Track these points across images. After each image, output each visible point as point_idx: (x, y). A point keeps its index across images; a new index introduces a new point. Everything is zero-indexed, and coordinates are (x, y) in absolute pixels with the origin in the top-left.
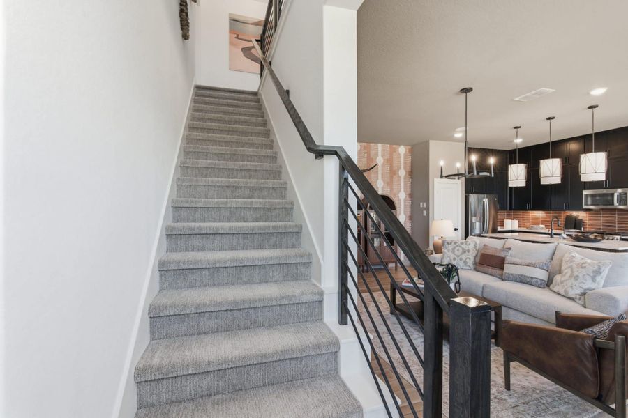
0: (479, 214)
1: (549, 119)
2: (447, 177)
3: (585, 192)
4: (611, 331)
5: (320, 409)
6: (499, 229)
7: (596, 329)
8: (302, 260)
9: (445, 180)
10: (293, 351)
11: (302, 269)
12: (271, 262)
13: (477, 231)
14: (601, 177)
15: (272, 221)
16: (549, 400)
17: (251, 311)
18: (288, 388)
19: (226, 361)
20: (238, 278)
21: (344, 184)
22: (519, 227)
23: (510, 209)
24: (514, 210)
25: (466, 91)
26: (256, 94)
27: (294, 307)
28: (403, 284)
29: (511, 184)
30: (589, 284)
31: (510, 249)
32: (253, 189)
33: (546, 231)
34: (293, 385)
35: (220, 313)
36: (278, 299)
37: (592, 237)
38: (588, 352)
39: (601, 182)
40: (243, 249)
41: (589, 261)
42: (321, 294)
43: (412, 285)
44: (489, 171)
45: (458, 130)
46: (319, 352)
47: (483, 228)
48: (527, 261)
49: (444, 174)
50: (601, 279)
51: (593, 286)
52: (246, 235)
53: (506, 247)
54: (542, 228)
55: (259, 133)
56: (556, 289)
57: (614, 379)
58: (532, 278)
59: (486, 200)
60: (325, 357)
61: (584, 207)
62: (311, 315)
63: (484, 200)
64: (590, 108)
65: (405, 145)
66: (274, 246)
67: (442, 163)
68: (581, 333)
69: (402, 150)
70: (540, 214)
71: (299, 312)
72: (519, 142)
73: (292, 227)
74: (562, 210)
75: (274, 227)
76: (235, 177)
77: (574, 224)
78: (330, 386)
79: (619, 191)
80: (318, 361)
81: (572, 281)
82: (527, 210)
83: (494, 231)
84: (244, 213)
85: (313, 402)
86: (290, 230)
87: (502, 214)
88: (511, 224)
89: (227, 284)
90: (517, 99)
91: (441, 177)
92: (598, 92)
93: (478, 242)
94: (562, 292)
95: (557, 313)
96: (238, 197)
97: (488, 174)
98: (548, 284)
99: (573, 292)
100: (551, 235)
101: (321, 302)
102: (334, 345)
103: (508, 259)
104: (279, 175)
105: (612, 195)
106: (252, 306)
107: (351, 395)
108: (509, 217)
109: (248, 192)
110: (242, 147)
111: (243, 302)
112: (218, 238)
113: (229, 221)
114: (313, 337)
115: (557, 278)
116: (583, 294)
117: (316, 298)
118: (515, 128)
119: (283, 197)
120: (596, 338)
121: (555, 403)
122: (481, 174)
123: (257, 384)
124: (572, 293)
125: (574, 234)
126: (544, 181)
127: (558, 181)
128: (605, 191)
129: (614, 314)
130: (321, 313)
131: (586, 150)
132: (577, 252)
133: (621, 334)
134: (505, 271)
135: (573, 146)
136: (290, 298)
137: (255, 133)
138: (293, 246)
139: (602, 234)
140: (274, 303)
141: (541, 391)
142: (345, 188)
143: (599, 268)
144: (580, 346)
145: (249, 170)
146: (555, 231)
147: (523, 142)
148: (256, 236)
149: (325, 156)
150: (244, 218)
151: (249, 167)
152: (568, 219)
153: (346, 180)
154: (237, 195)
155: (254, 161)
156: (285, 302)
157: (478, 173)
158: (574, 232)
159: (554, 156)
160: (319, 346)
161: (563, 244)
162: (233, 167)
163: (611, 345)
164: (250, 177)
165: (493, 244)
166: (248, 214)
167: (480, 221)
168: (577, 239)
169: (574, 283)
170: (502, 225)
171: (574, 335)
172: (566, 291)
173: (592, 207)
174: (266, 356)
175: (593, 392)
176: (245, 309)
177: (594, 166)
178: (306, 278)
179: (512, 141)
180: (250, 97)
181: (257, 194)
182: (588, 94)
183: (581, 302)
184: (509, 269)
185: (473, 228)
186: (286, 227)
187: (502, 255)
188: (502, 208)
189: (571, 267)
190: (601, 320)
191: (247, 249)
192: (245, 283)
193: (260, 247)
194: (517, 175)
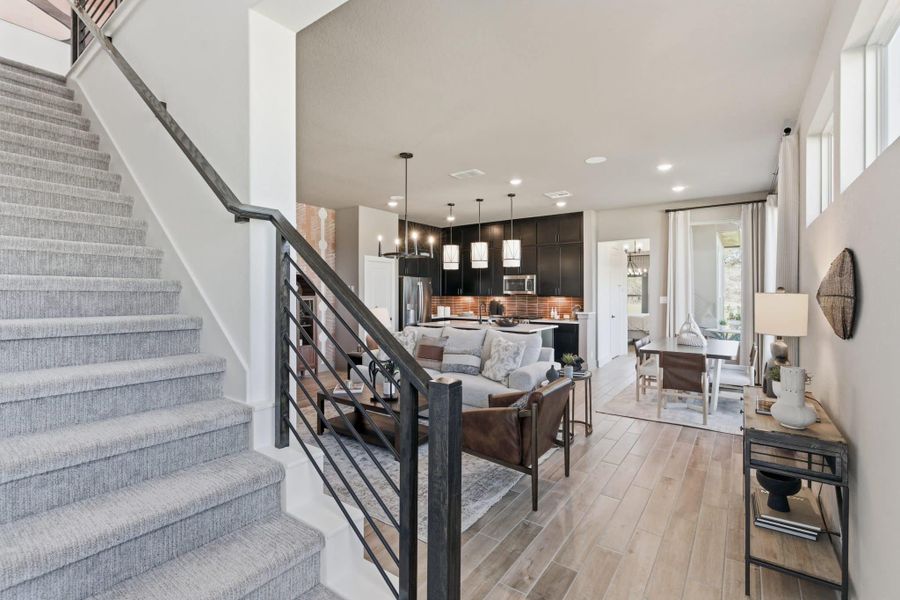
0: (412, 300)
1: (478, 200)
2: (386, 255)
3: (505, 278)
4: (529, 402)
5: (271, 555)
6: (433, 317)
7: (519, 403)
8: (209, 370)
9: (383, 258)
10: (219, 495)
11: (209, 383)
12: (157, 378)
13: (412, 320)
14: (517, 264)
15: (138, 314)
16: (485, 480)
17: (130, 458)
18: (212, 549)
19: (103, 538)
20: (89, 411)
21: (283, 260)
22: (451, 314)
23: (443, 295)
24: (447, 295)
25: (406, 156)
26: (62, 81)
27: (206, 438)
28: (335, 392)
29: (447, 267)
30: (512, 365)
31: (447, 337)
32: (89, 259)
33: (475, 317)
34: (220, 543)
35: (65, 473)
36: (179, 429)
37: (511, 321)
38: (514, 424)
39: (516, 268)
40: (87, 363)
41: (511, 343)
42: (249, 412)
43: (344, 392)
44: (429, 252)
45: (393, 198)
46: (256, 487)
47: (417, 317)
48: (463, 349)
49: (383, 252)
50: (519, 360)
51: (515, 366)
52: (91, 338)
53: (444, 335)
54: (470, 314)
55: (83, 158)
56: (486, 375)
57: (531, 443)
58: (468, 366)
59: (420, 284)
60: (264, 493)
61: (505, 292)
62: (233, 445)
63: (419, 284)
64: (509, 195)
65: (327, 207)
66: (151, 354)
67: (380, 238)
68: (509, 408)
69: (323, 213)
70: (469, 300)
71: (214, 444)
72: (451, 220)
73: (183, 321)
74: (486, 295)
75: (152, 323)
76: (41, 236)
77: (496, 309)
78: (275, 527)
79: (528, 277)
80: (254, 501)
81: (499, 365)
82: (457, 295)
83: (429, 319)
84: (79, 302)
85: (258, 551)
86: (181, 327)
87: (436, 299)
88: (443, 311)
89: (63, 425)
90: (453, 175)
91: (380, 255)
92: (516, 182)
93: (416, 333)
94: (491, 377)
95: (490, 396)
96: (56, 273)
97: (428, 255)
98: (480, 370)
99: (500, 376)
100: (480, 321)
101: (247, 424)
102: (277, 474)
103: (446, 349)
104: (140, 238)
105: (524, 280)
106: (134, 447)
107: (306, 527)
108: (442, 304)
109: (79, 265)
110: (48, 179)
111: (115, 444)
112: (29, 346)
113: (43, 316)
114: (245, 472)
115: (488, 363)
116: (508, 375)
117: (242, 419)
118: (450, 205)
119: (155, 274)
120: (519, 410)
121: (490, 482)
122: (422, 254)
123: (159, 559)
124: (499, 378)
125: (497, 320)
126: (475, 265)
127: (485, 265)
128: (519, 277)
129: (528, 388)
130: (248, 439)
131: (507, 237)
132: (503, 336)
133: (536, 402)
134: (444, 362)
135: (496, 231)
136: (201, 425)
137: (73, 156)
138: (187, 352)
139: (518, 318)
140: (175, 436)
141: (479, 475)
142: (285, 265)
143: (518, 349)
144: (509, 420)
145: (75, 225)
146: (483, 318)
147: (456, 220)
148: (116, 339)
149: (251, 220)
150: (79, 308)
151: (77, 220)
152: (493, 304)
153: (287, 255)
154: (54, 268)
155: (82, 209)
156: (193, 432)
157: (419, 252)
158: (497, 317)
159: (482, 241)
160: (257, 480)
161: (491, 329)
162: (37, 215)
163: (529, 414)
164: (78, 237)
165: (432, 334)
166: (87, 303)
167: (414, 309)
168: (501, 324)
169: (502, 366)
170: (435, 313)
171: (504, 412)
172: (495, 375)
173: (509, 292)
174: (176, 512)
175: (516, 458)
176: (121, 455)
177: (512, 252)
178: (216, 395)
179: (445, 219)
180: (48, 83)
181: (99, 267)
182: (508, 183)
183: (505, 383)
184: (448, 359)
185: (407, 317)
186: (174, 322)
187: (440, 345)
188: (435, 293)
189: (498, 351)
190: (520, 396)
191: (95, 362)
192: (104, 417)
193: (123, 357)
194: (451, 256)
